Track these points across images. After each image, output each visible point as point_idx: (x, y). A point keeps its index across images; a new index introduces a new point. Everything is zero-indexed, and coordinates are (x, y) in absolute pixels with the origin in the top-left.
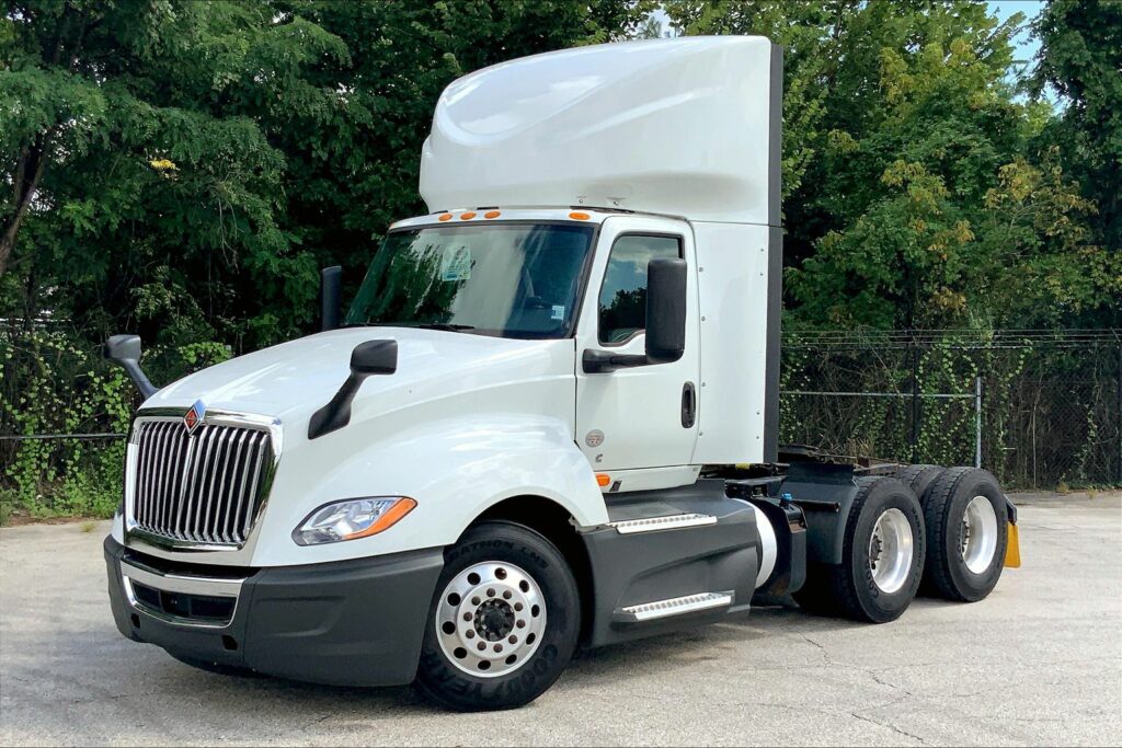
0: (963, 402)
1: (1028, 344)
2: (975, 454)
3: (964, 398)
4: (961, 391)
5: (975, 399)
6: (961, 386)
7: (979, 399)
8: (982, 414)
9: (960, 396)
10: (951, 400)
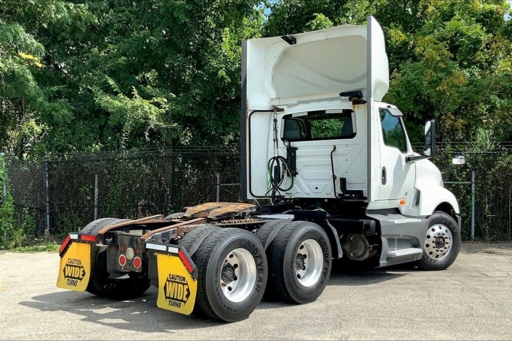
0: (462, 187)
1: (505, 151)
2: (471, 219)
3: (462, 184)
4: (460, 179)
5: (471, 185)
6: (460, 176)
7: (473, 185)
8: (475, 194)
9: (460, 183)
10: (454, 185)
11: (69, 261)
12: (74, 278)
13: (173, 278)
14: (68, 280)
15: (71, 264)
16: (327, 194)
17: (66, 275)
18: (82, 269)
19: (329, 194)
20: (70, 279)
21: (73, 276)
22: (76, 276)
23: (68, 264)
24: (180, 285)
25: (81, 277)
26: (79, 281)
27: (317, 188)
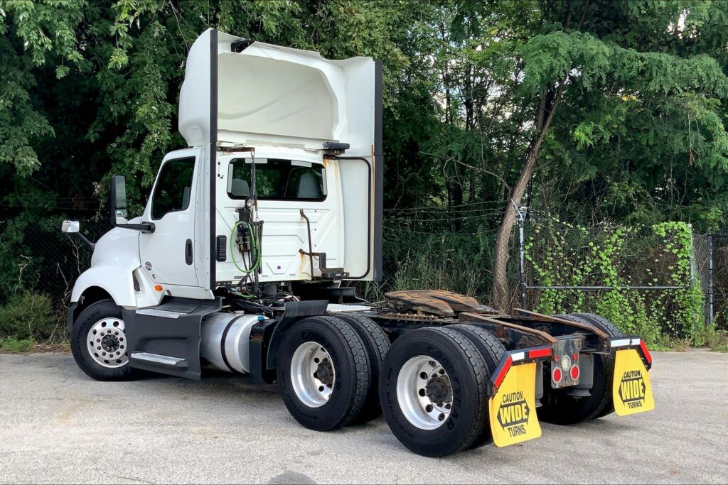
11: (505, 398)
12: (516, 422)
13: (627, 376)
14: (509, 429)
15: (508, 403)
16: (291, 275)
17: (504, 422)
18: (524, 405)
19: (294, 275)
20: (512, 426)
21: (514, 420)
22: (518, 419)
23: (503, 404)
24: (635, 381)
25: (525, 417)
26: (524, 424)
27: (279, 268)
